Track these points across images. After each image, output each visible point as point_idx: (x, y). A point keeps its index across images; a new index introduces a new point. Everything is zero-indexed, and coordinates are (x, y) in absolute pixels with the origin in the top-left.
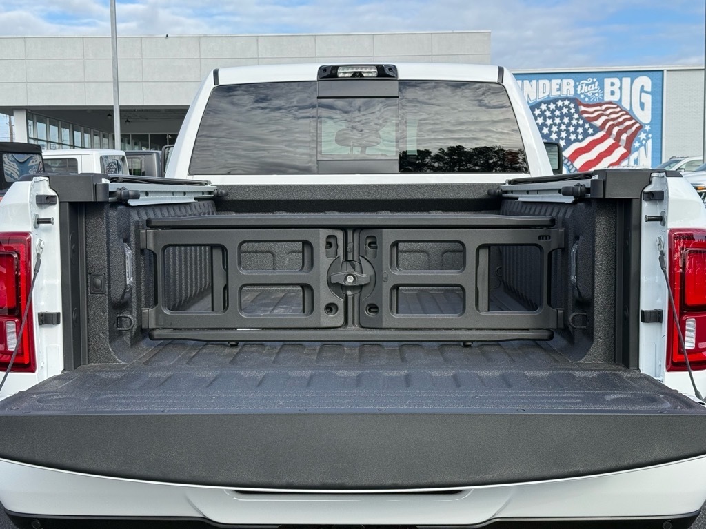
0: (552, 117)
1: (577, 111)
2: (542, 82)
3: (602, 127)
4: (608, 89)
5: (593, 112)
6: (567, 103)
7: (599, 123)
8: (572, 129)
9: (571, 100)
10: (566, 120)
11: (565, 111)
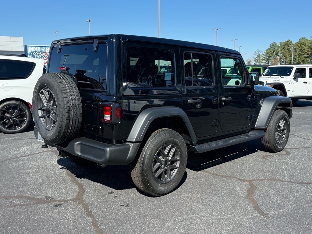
0: (37, 54)
1: (41, 53)
2: (34, 47)
3: (46, 57)
4: (47, 50)
5: (45, 54)
6: (39, 52)
7: (46, 56)
8: (41, 57)
9: (40, 51)
10: (39, 55)
11: (39, 53)
